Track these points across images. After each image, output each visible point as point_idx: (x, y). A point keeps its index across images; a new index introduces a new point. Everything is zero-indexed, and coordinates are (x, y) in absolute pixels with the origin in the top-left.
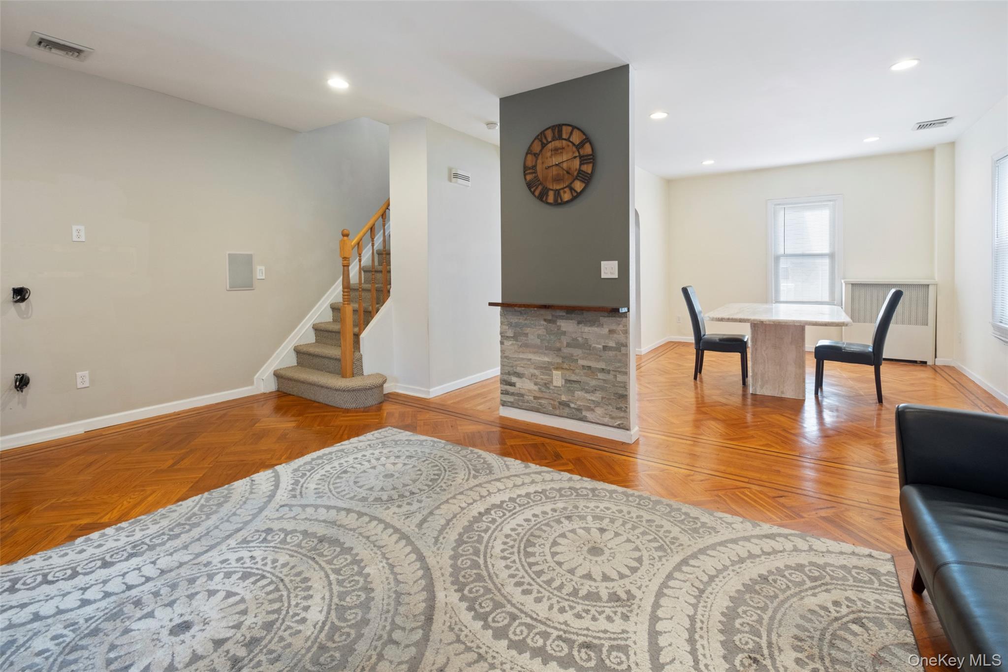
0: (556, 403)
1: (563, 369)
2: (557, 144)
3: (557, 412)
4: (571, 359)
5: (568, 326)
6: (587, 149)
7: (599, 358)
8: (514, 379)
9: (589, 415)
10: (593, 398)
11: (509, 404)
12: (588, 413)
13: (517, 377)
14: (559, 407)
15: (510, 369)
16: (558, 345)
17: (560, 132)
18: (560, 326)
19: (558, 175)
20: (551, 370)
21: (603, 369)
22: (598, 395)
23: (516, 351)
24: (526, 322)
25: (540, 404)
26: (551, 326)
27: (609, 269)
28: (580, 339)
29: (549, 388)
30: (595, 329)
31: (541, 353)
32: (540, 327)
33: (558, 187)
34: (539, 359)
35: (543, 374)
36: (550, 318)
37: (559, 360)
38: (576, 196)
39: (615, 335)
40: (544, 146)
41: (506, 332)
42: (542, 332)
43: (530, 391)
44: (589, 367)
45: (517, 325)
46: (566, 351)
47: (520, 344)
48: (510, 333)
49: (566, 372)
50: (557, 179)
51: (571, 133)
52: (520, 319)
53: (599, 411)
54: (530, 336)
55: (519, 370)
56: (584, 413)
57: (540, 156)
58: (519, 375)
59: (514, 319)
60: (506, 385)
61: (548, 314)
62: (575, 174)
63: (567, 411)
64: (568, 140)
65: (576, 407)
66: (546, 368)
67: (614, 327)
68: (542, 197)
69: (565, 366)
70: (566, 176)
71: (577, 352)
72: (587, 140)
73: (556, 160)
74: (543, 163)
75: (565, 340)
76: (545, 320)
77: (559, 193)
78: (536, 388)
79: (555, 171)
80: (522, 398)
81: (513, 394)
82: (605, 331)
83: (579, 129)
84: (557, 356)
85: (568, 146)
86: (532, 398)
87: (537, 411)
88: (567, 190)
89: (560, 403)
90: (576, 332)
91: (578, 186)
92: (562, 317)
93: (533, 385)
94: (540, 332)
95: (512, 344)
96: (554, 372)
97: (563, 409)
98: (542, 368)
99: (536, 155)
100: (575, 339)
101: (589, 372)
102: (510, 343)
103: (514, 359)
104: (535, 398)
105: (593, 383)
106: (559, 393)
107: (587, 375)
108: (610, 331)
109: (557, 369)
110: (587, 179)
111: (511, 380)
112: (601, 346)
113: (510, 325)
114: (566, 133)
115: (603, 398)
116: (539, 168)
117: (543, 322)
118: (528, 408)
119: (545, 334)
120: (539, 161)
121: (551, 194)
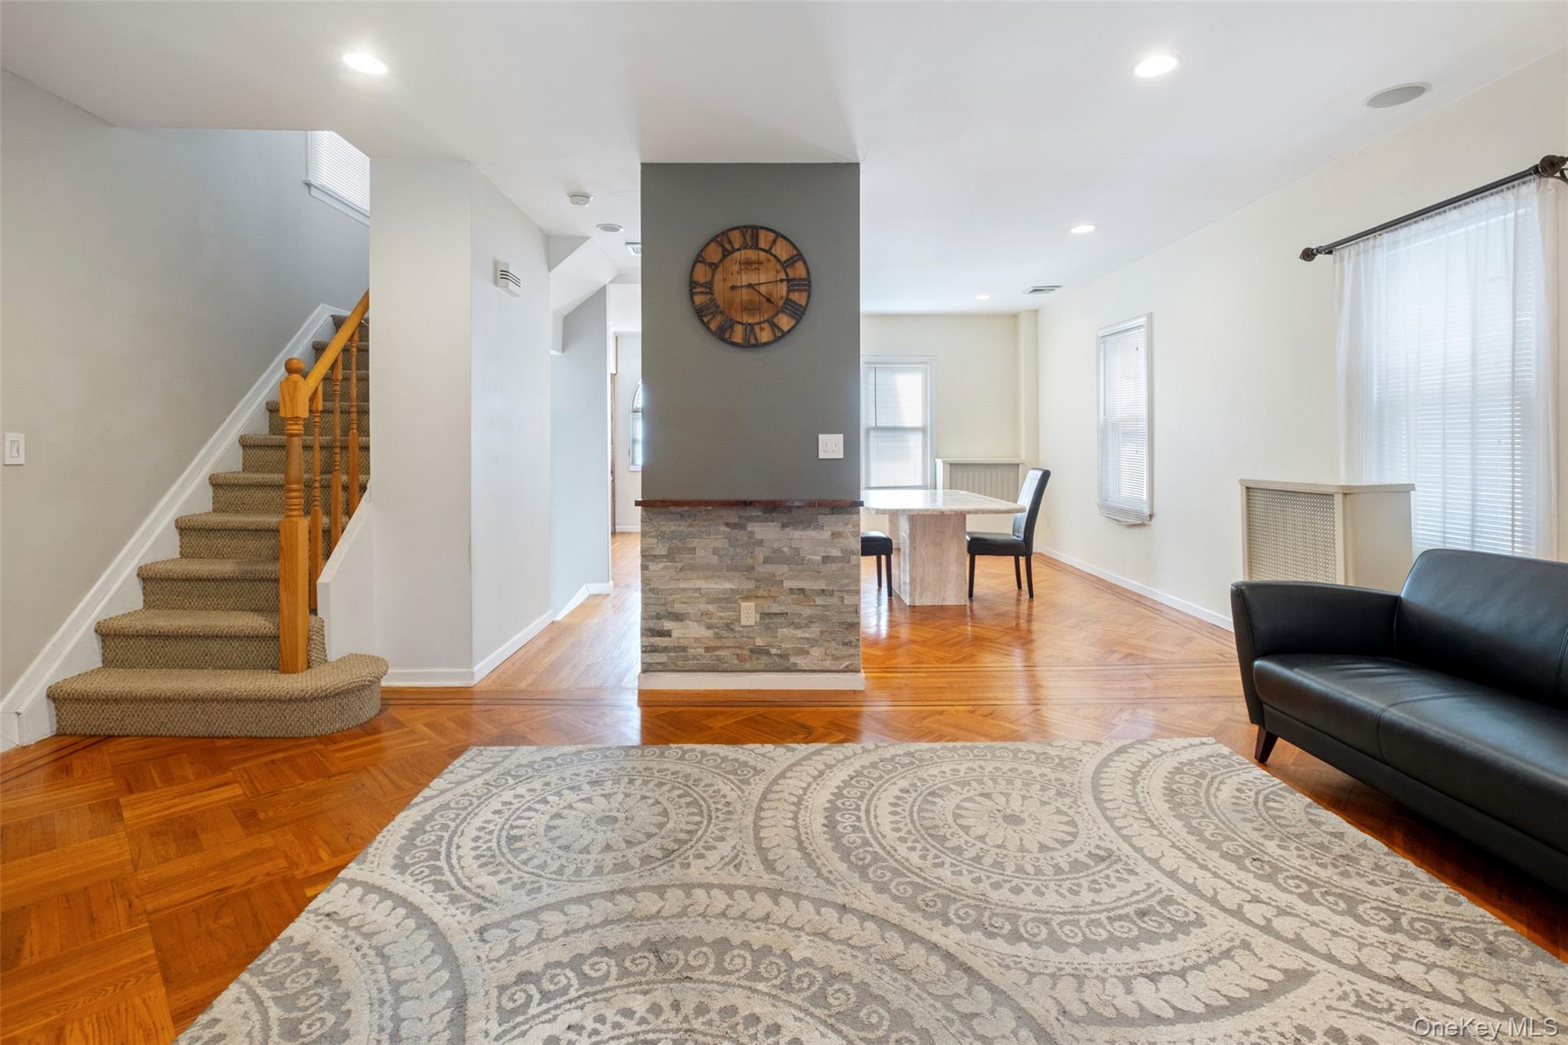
0: (746, 652)
1: (757, 597)
2: (751, 254)
3: (748, 666)
4: (774, 581)
5: (767, 531)
6: (799, 271)
7: (817, 574)
8: (668, 625)
9: (801, 661)
10: (807, 636)
11: (659, 667)
12: (799, 657)
13: (672, 620)
14: (750, 658)
15: (658, 609)
16: (750, 562)
17: (755, 237)
18: (752, 533)
19: (751, 302)
20: (736, 602)
21: (823, 591)
22: (813, 629)
23: (671, 578)
24: (691, 529)
25: (718, 659)
26: (740, 534)
27: (831, 446)
28: (786, 549)
29: (732, 630)
30: (812, 533)
31: (719, 577)
32: (718, 537)
33: (751, 321)
34: (715, 586)
35: (723, 609)
36: (735, 520)
37: (751, 585)
38: (780, 336)
39: (842, 540)
40: (726, 253)
41: (653, 548)
42: (720, 542)
43: (697, 640)
44: (802, 591)
45: (674, 535)
46: (763, 570)
47: (680, 566)
48: (661, 550)
49: (761, 601)
50: (750, 308)
51: (774, 242)
52: (679, 525)
53: (816, 652)
54: (700, 553)
55: (678, 608)
56: (792, 659)
57: (720, 269)
58: (678, 617)
59: (669, 527)
60: (653, 636)
61: (732, 515)
62: (781, 303)
63: (764, 660)
64: (768, 251)
65: (779, 652)
66: (728, 600)
67: (839, 528)
68: (722, 335)
69: (761, 592)
70: (765, 305)
71: (781, 570)
72: (798, 257)
73: (746, 279)
74: (725, 280)
75: (761, 553)
76: (727, 525)
77: (752, 330)
78: (709, 633)
79: (745, 295)
80: (683, 654)
81: (665, 649)
82: (826, 534)
83: (785, 238)
84: (748, 578)
85: (769, 260)
86: (701, 651)
87: (713, 670)
88: (766, 326)
89: (752, 651)
90: (780, 540)
91: (785, 322)
92: (752, 519)
93: (704, 629)
94: (717, 544)
95: (665, 568)
96: (744, 604)
97: (758, 659)
98: (720, 600)
99: (713, 267)
100: (780, 550)
101: (801, 597)
102: (661, 565)
103: (669, 592)
104: (708, 649)
105: (807, 612)
106: (751, 635)
107: (797, 602)
108: (832, 534)
109: (747, 598)
110: (798, 313)
111: (663, 626)
112: (819, 558)
113: (662, 536)
114: (766, 241)
115: (822, 632)
116: (718, 286)
117: (723, 528)
118: (695, 668)
119: (727, 546)
120: (719, 276)
121: (739, 329)
